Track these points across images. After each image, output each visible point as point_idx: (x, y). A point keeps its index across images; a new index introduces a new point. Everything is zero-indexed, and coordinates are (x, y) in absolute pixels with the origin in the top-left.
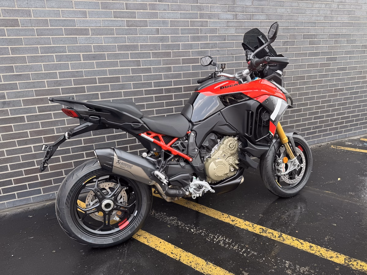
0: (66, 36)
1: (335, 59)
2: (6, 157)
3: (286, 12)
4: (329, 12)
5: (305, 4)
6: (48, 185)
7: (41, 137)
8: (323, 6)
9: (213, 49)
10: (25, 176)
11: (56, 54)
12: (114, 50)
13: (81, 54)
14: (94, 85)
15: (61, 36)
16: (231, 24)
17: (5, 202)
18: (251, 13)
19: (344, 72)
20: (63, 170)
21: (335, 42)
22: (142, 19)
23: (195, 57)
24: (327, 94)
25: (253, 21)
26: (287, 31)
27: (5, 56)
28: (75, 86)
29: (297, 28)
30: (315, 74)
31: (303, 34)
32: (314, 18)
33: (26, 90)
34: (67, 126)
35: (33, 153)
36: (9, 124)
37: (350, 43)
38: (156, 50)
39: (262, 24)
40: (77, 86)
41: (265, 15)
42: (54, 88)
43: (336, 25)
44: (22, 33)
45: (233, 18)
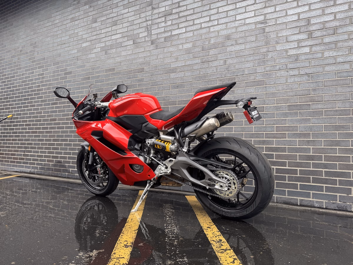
0: (165, 74)
9: (281, 71)
12: (191, 80)
13: (171, 85)
14: (174, 106)
16: (303, 44)
18: (335, 28)
22: (213, 55)
23: (260, 80)
38: (222, 77)
44: (144, 75)
45: (307, 37)
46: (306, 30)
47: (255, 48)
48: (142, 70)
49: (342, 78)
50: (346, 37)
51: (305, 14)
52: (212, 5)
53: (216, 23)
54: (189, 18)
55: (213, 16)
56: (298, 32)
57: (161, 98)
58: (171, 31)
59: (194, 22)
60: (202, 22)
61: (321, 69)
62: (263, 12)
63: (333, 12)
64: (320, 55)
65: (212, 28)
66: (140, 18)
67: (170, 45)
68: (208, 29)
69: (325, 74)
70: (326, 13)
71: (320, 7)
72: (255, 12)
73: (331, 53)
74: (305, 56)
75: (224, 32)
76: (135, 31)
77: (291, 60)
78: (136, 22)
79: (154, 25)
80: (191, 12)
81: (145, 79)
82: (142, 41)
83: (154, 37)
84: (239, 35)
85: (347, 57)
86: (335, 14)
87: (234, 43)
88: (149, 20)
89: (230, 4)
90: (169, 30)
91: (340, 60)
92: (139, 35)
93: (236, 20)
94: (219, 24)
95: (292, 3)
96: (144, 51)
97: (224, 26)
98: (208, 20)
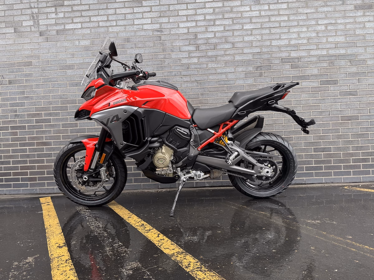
1: (335, 82)
2: (11, 154)
3: (255, 39)
4: (314, 35)
5: (279, 30)
6: (34, 181)
7: (34, 141)
8: (304, 29)
9: (176, 76)
10: (20, 171)
11: (52, 83)
13: (68, 82)
14: (74, 105)
15: (56, 71)
16: (193, 55)
17: (5, 189)
18: (215, 44)
19: (353, 96)
20: (46, 170)
21: (331, 65)
24: (331, 122)
25: (217, 50)
26: (259, 57)
27: (21, 84)
28: (61, 105)
29: (272, 52)
30: (305, 99)
31: (281, 58)
32: (293, 42)
33: (30, 107)
34: (52, 135)
35: (28, 153)
36: (17, 130)
37: (356, 64)
39: (228, 53)
40: (62, 105)
41: (230, 44)
42: (47, 106)
43: (328, 46)
44: (33, 70)
45: (195, 49)
46: (194, 43)
47: (153, 54)
48: (30, 64)
49: (221, 86)
50: (223, 53)
51: (193, 29)
52: (109, 5)
53: (115, 24)
54: (84, 14)
55: (111, 16)
56: (188, 44)
57: (57, 96)
58: (64, 24)
59: (90, 18)
60: (99, 20)
61: (206, 78)
62: (159, 21)
63: (213, 30)
64: (205, 66)
65: (110, 28)
66: (22, 3)
67: (64, 40)
68: (106, 29)
69: (210, 81)
70: (208, 31)
71: (204, 25)
72: (151, 20)
73: (213, 64)
74: (195, 65)
75: (123, 34)
76: (16, 17)
77: (184, 68)
78: (15, 7)
79: (42, 15)
80: (87, 7)
81: (34, 74)
82: (26, 30)
83: (43, 28)
84: (138, 39)
85: (224, 69)
86: (215, 33)
87: (133, 46)
88: (35, 8)
89: (127, 7)
90: (61, 23)
91: (219, 71)
92: (22, 23)
93: (134, 24)
94: (118, 25)
95: (182, 17)
96: (30, 42)
97: (123, 28)
98: (106, 19)
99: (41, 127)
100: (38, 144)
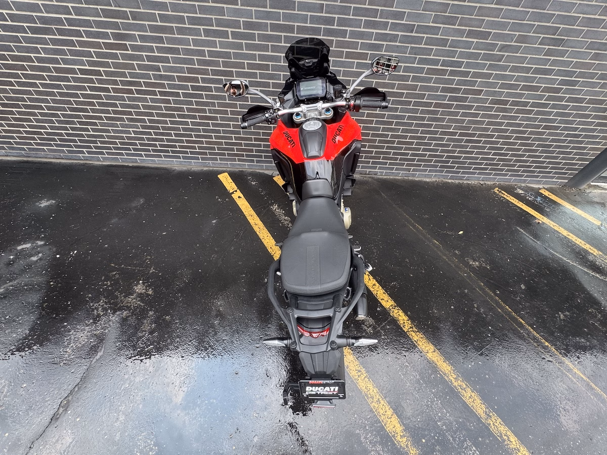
99: (201, 96)
100: (201, 118)
